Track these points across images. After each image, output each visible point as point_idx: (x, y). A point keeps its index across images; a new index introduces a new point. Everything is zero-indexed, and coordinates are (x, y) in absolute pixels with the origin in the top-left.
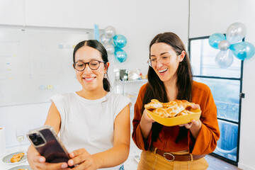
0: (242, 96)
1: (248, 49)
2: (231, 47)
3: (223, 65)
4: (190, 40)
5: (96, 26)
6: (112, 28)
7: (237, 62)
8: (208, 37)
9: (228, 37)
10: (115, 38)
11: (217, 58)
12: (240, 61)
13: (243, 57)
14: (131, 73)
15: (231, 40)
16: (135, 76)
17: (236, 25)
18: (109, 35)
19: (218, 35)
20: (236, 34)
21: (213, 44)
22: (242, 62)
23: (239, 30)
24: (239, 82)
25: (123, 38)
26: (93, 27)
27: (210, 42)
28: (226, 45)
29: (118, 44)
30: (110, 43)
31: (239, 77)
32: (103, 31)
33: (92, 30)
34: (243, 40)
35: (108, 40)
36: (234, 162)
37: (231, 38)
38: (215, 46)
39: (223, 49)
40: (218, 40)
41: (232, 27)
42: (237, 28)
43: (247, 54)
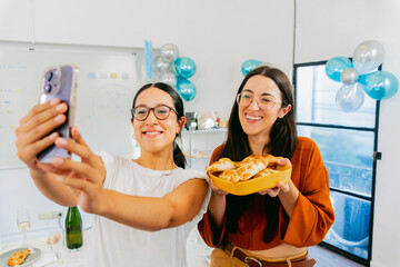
0: (378, 156)
1: (387, 83)
2: (361, 79)
3: (348, 106)
4: (296, 66)
5: (147, 44)
6: (174, 47)
7: (370, 103)
8: (324, 63)
9: (356, 63)
10: (177, 62)
11: (338, 97)
12: (374, 101)
13: (379, 95)
14: (203, 118)
15: (360, 68)
16: (209, 123)
17: (368, 44)
18: (168, 57)
19: (339, 59)
20: (369, 59)
21: (331, 74)
22: (378, 103)
23: (374, 52)
24: (373, 133)
25: (190, 62)
26: (142, 45)
27: (327, 70)
28: (353, 76)
29: (183, 71)
30: (169, 70)
31: (373, 126)
32: (158, 50)
33: (141, 49)
34: (380, 68)
35: (166, 65)
36: (363, 259)
37: (361, 65)
38: (335, 77)
39: (348, 82)
40: (339, 68)
41: (363, 47)
42: (370, 50)
43: (387, 91)
